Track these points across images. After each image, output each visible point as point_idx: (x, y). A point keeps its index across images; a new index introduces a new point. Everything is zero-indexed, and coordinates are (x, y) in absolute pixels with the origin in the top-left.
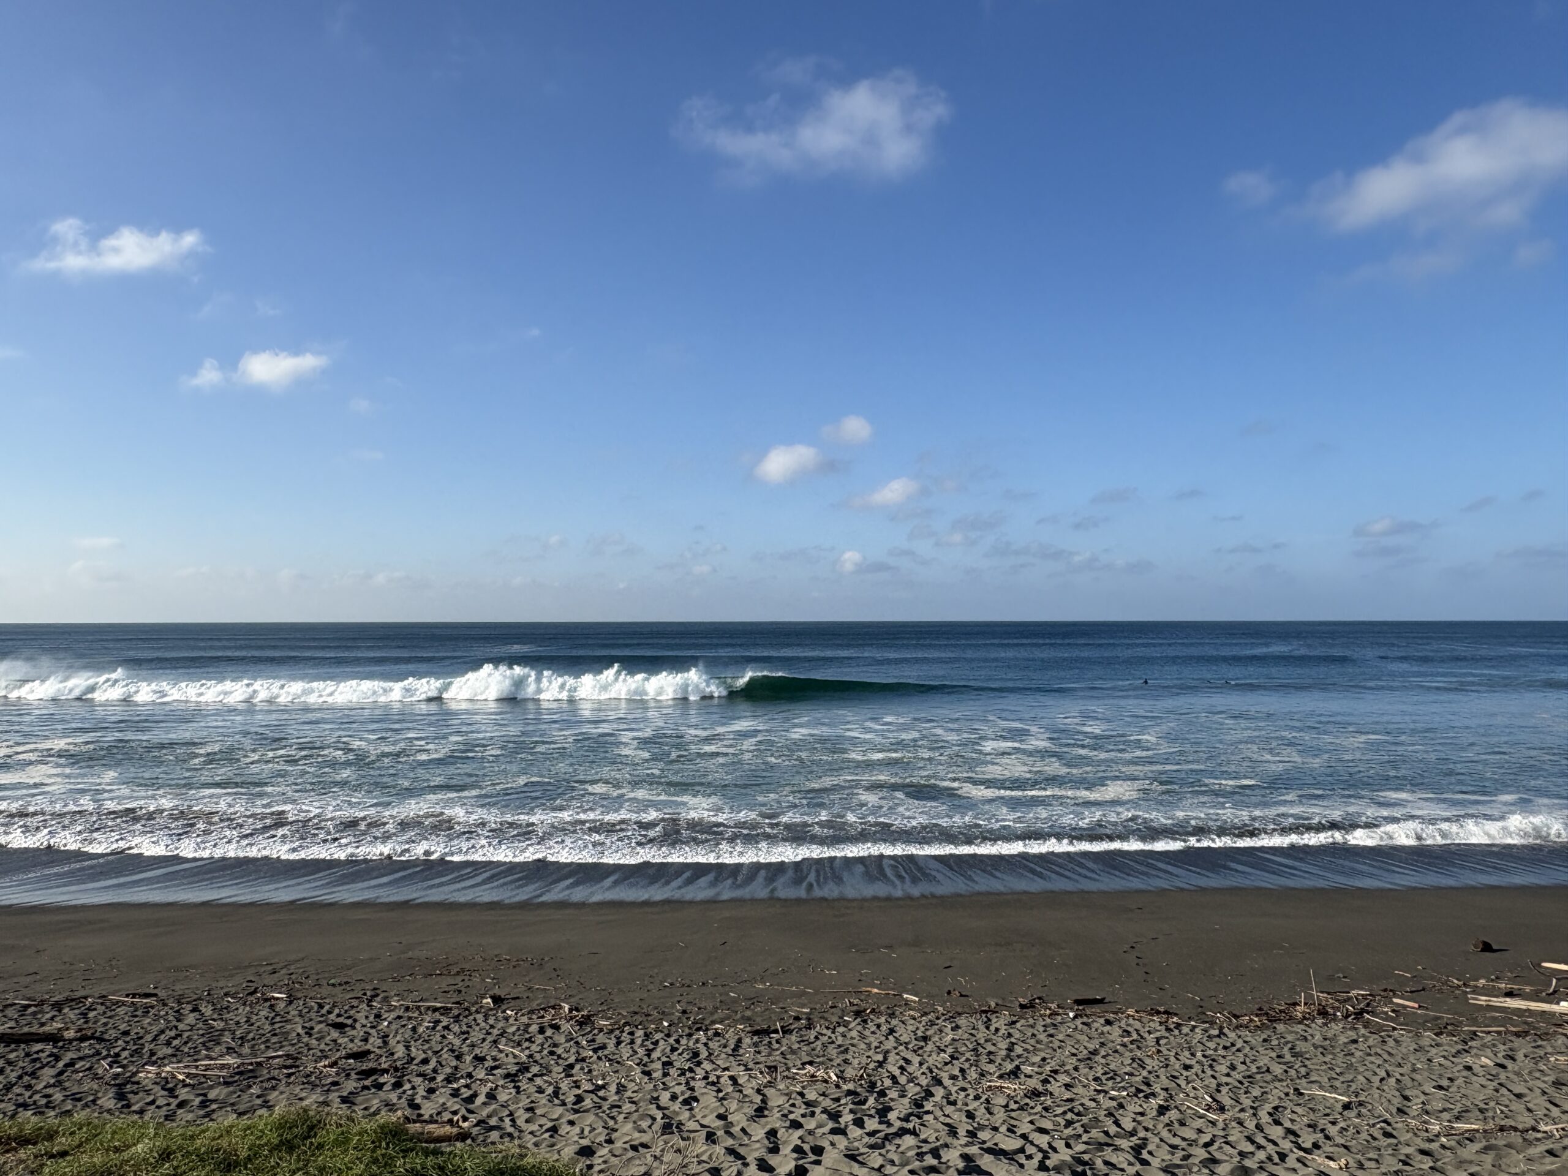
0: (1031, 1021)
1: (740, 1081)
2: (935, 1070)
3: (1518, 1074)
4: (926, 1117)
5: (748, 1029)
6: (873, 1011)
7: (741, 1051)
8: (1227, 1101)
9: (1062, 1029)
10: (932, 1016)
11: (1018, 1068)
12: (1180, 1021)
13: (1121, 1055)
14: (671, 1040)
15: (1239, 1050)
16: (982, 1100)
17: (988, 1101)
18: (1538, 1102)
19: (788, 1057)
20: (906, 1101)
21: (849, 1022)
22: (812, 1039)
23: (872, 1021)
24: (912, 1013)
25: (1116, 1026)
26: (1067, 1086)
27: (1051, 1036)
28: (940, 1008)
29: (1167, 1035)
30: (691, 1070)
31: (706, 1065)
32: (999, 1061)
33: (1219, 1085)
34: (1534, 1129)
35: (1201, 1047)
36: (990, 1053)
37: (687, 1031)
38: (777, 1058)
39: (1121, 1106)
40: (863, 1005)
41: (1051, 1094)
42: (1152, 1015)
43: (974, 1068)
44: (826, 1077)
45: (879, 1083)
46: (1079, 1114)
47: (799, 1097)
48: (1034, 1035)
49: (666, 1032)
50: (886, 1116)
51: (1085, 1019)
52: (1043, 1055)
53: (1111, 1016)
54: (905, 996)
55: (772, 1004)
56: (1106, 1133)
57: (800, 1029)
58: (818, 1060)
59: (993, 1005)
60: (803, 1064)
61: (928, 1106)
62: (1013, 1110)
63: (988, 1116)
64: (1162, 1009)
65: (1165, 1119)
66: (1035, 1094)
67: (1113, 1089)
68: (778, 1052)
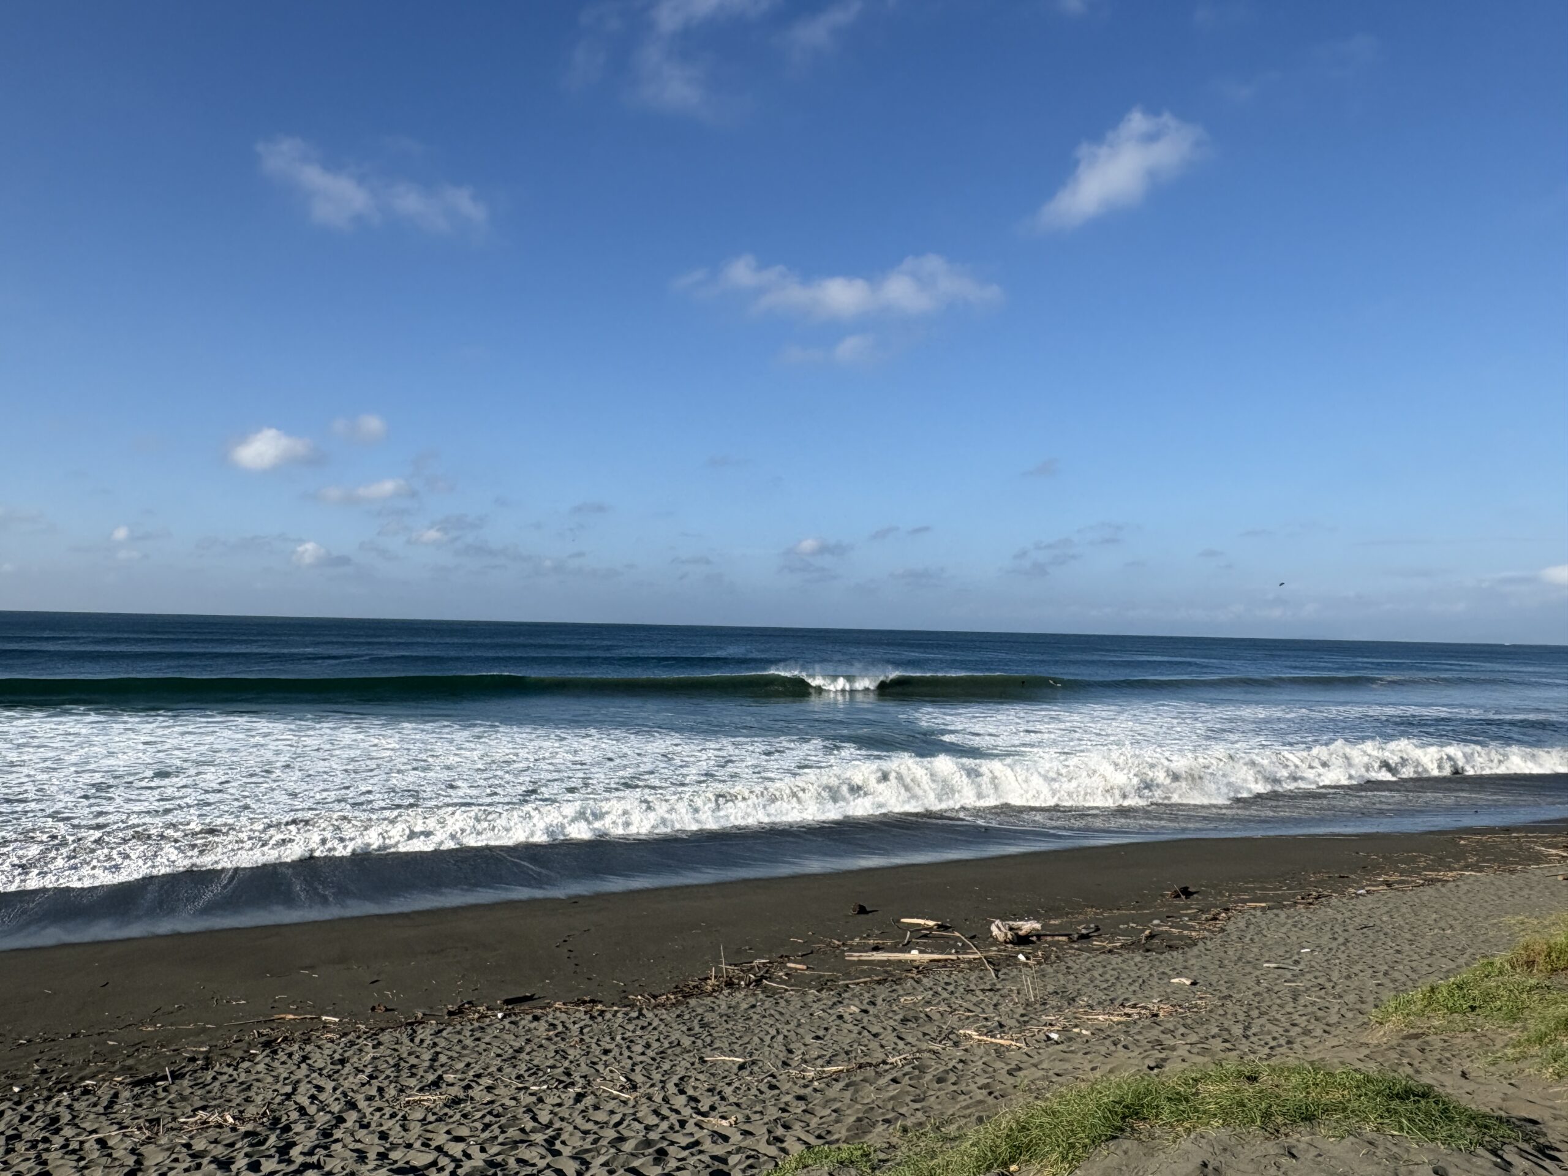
0: (459, 1027)
1: (111, 1143)
2: (351, 1094)
3: (877, 1016)
4: (334, 1147)
5: (128, 1080)
6: (285, 1039)
7: (116, 1107)
8: (639, 1078)
9: (489, 1030)
10: (351, 1037)
11: (440, 1077)
12: (604, 1008)
13: (546, 1049)
14: (22, 1109)
15: (655, 1029)
16: (398, 1118)
17: (404, 1118)
18: (889, 1038)
19: (177, 1105)
20: (313, 1132)
21: (255, 1055)
22: (209, 1079)
23: (283, 1050)
24: (330, 1035)
25: (542, 1022)
26: (489, 1089)
27: (478, 1039)
28: (362, 1027)
29: (591, 1023)
30: (45, 1140)
31: (68, 1132)
32: (421, 1073)
33: (634, 1065)
34: (884, 1062)
35: (621, 1030)
36: (413, 1066)
37: (45, 1093)
38: (162, 1109)
39: (541, 1100)
40: (274, 1034)
41: (472, 1099)
42: (578, 1005)
43: (393, 1085)
44: (220, 1120)
45: (284, 1118)
46: (497, 1116)
47: (184, 1150)
48: (460, 1041)
49: (16, 1099)
50: (288, 1153)
51: (513, 1018)
52: (468, 1060)
53: (538, 1012)
54: (324, 1018)
55: (162, 1046)
56: (523, 1130)
57: (195, 1071)
58: (214, 1103)
59: (420, 1015)
60: (195, 1111)
61: (338, 1134)
62: (430, 1123)
63: (403, 1133)
64: (587, 999)
65: (580, 1106)
66: (456, 1101)
67: (534, 1084)
68: (165, 1102)
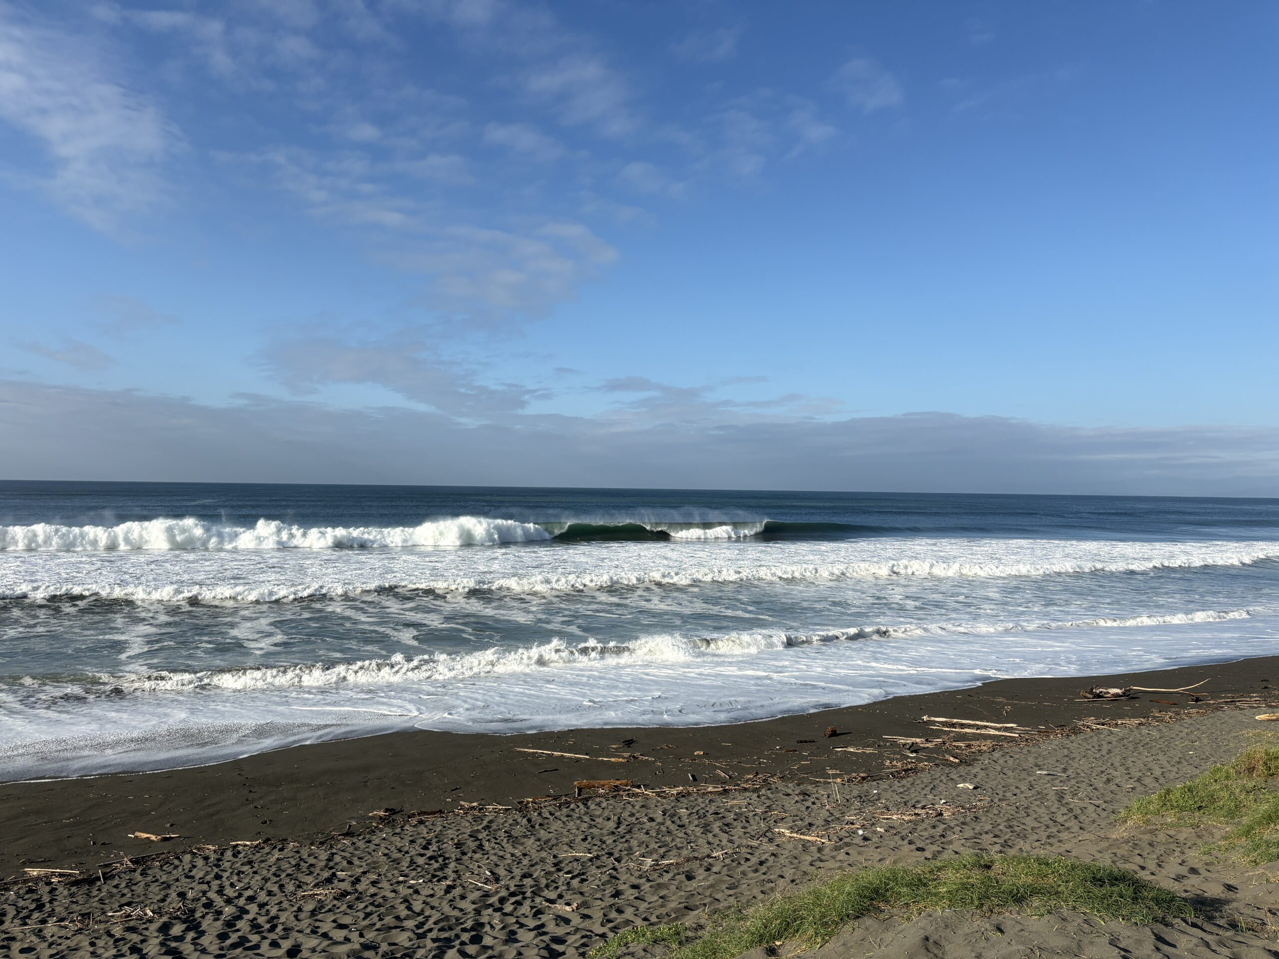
7: (55, 904)
8: (501, 872)
11: (334, 875)
17: (298, 910)
19: (106, 901)
26: (374, 883)
32: (317, 871)
33: (499, 861)
34: (709, 856)
36: (311, 865)
38: (94, 905)
39: (417, 892)
43: (293, 882)
44: (141, 914)
46: (379, 906)
47: (109, 938)
56: (398, 918)
58: (137, 900)
60: (121, 906)
62: (320, 913)
65: (449, 896)
66: (344, 894)
67: (413, 879)
68: (97, 899)
